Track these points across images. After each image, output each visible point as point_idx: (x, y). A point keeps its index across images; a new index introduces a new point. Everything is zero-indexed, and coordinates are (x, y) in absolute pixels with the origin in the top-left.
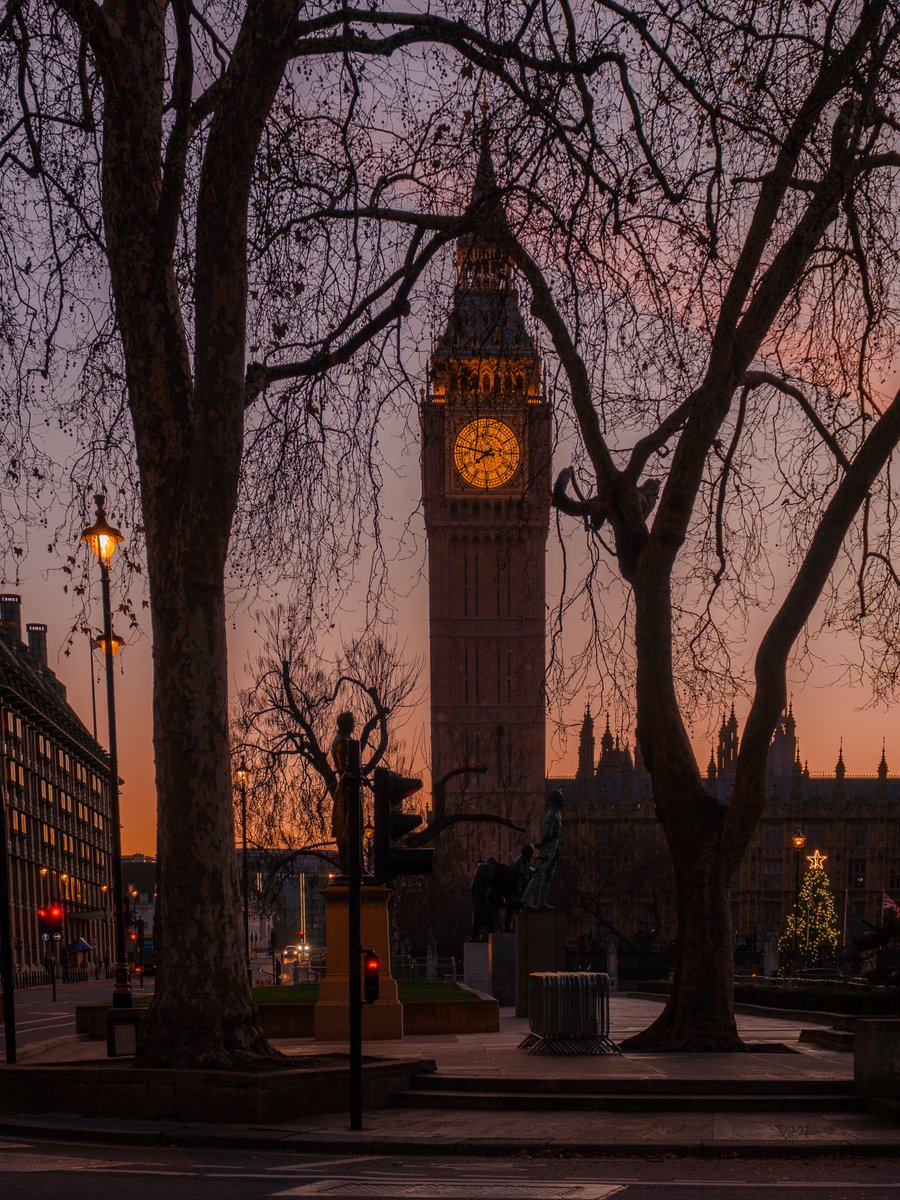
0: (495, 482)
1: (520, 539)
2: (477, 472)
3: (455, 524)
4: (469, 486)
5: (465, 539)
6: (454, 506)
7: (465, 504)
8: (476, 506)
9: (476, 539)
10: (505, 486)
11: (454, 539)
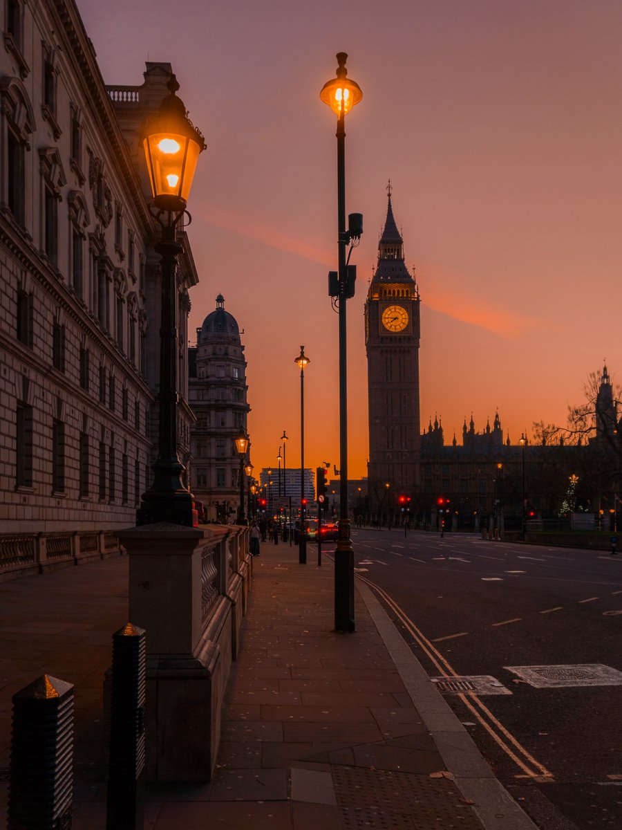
0: (399, 329)
1: (409, 351)
2: (391, 326)
3: (382, 345)
4: (388, 331)
5: (387, 351)
6: (382, 339)
7: (387, 338)
8: (391, 339)
9: (391, 351)
10: (403, 331)
11: (382, 351)
